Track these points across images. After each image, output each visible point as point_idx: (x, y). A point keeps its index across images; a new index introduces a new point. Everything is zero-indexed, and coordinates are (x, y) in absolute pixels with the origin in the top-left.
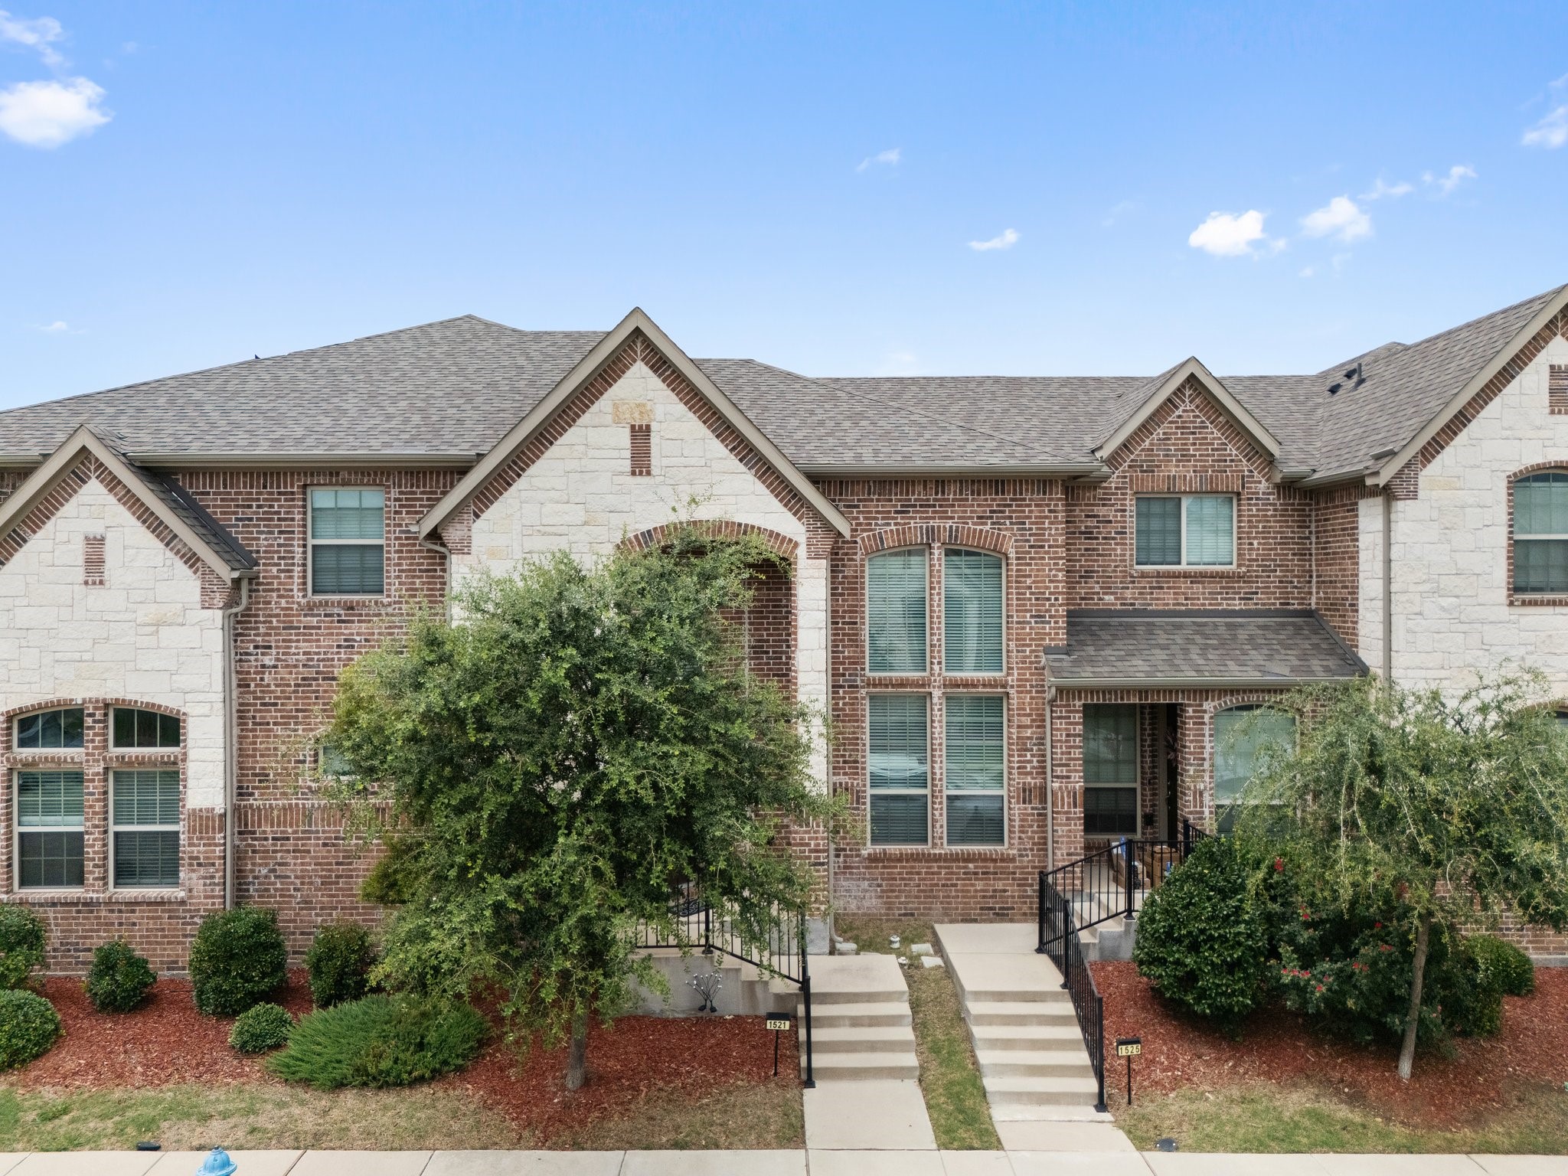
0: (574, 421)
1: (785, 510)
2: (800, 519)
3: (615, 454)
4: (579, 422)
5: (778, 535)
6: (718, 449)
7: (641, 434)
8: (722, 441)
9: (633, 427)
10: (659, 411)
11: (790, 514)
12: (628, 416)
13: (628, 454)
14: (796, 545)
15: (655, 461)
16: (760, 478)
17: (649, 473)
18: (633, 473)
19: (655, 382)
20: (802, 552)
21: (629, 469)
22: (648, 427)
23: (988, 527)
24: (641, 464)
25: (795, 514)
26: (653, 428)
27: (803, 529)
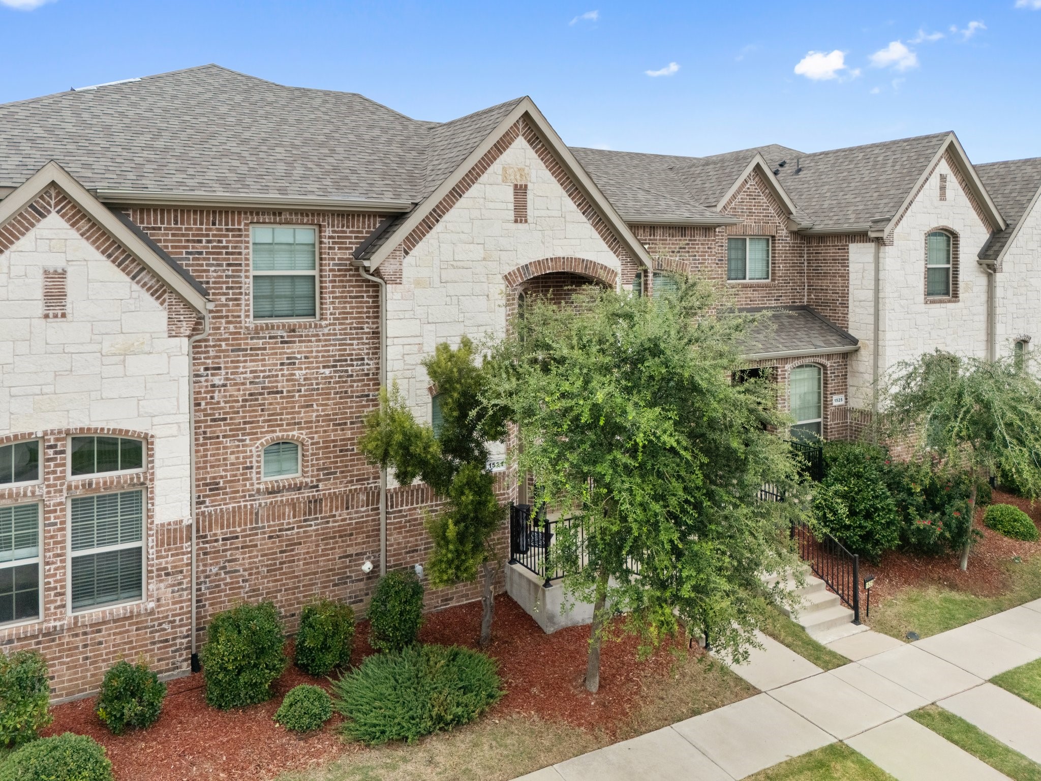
0: (476, 179)
1: (609, 249)
2: (617, 256)
3: (504, 206)
4: (481, 180)
5: (606, 267)
6: (570, 205)
7: (521, 191)
8: (573, 199)
9: (516, 186)
10: (533, 174)
11: (612, 253)
12: (512, 177)
13: (511, 206)
14: (616, 275)
15: (530, 212)
16: (594, 226)
17: (526, 221)
18: (516, 221)
19: (531, 153)
20: (618, 280)
21: (513, 218)
22: (526, 186)
23: (677, 259)
24: (520, 215)
25: (615, 253)
26: (529, 187)
27: (619, 263)
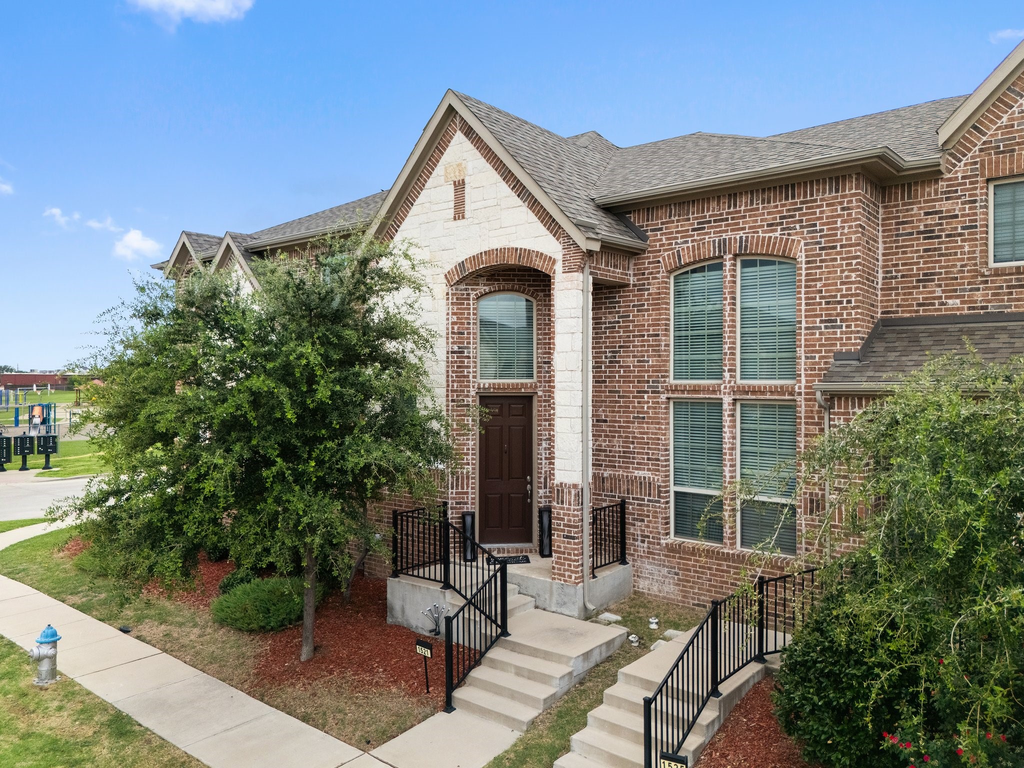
0: (424, 185)
1: (548, 232)
2: (558, 239)
3: (445, 206)
4: (427, 185)
5: (542, 254)
6: (504, 189)
7: (460, 186)
8: (507, 182)
9: (455, 182)
10: (470, 166)
11: (551, 236)
12: (452, 175)
13: (452, 204)
14: (554, 262)
15: (468, 207)
16: (531, 209)
17: (463, 218)
18: (455, 219)
19: (467, 145)
20: (559, 267)
21: (452, 216)
22: (463, 180)
23: (777, 234)
24: (459, 214)
25: (554, 236)
26: (466, 182)
27: (560, 247)
